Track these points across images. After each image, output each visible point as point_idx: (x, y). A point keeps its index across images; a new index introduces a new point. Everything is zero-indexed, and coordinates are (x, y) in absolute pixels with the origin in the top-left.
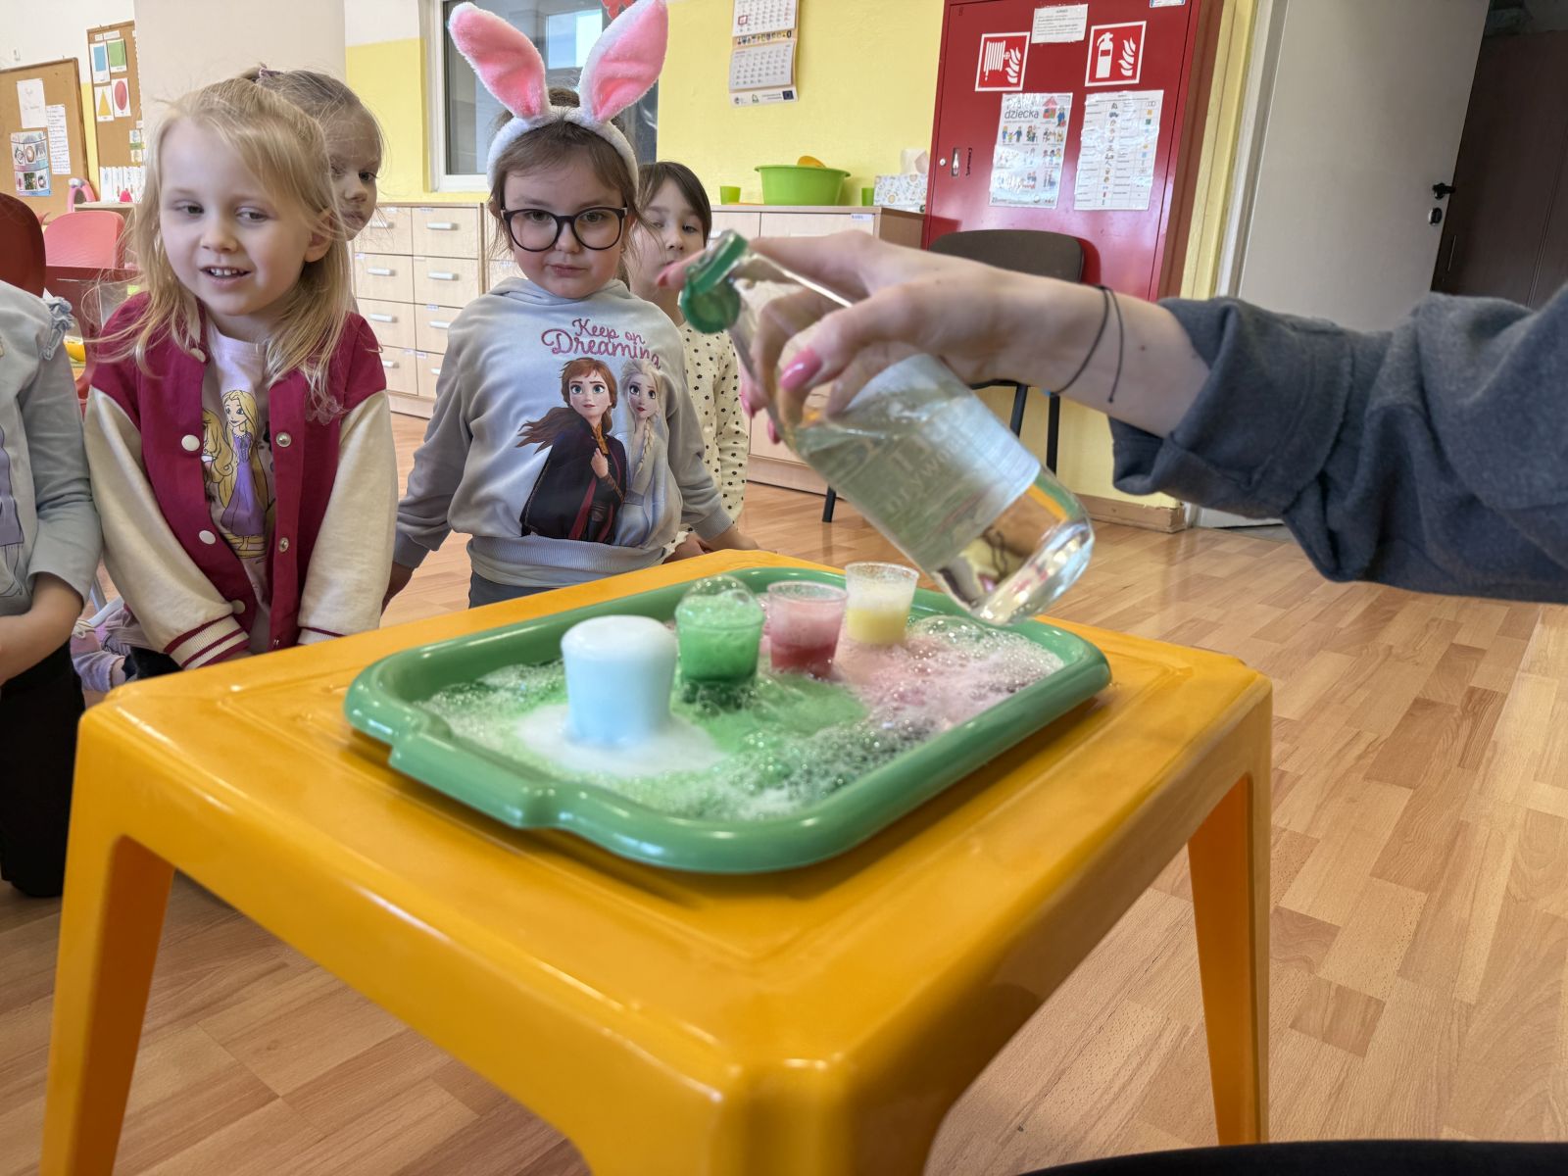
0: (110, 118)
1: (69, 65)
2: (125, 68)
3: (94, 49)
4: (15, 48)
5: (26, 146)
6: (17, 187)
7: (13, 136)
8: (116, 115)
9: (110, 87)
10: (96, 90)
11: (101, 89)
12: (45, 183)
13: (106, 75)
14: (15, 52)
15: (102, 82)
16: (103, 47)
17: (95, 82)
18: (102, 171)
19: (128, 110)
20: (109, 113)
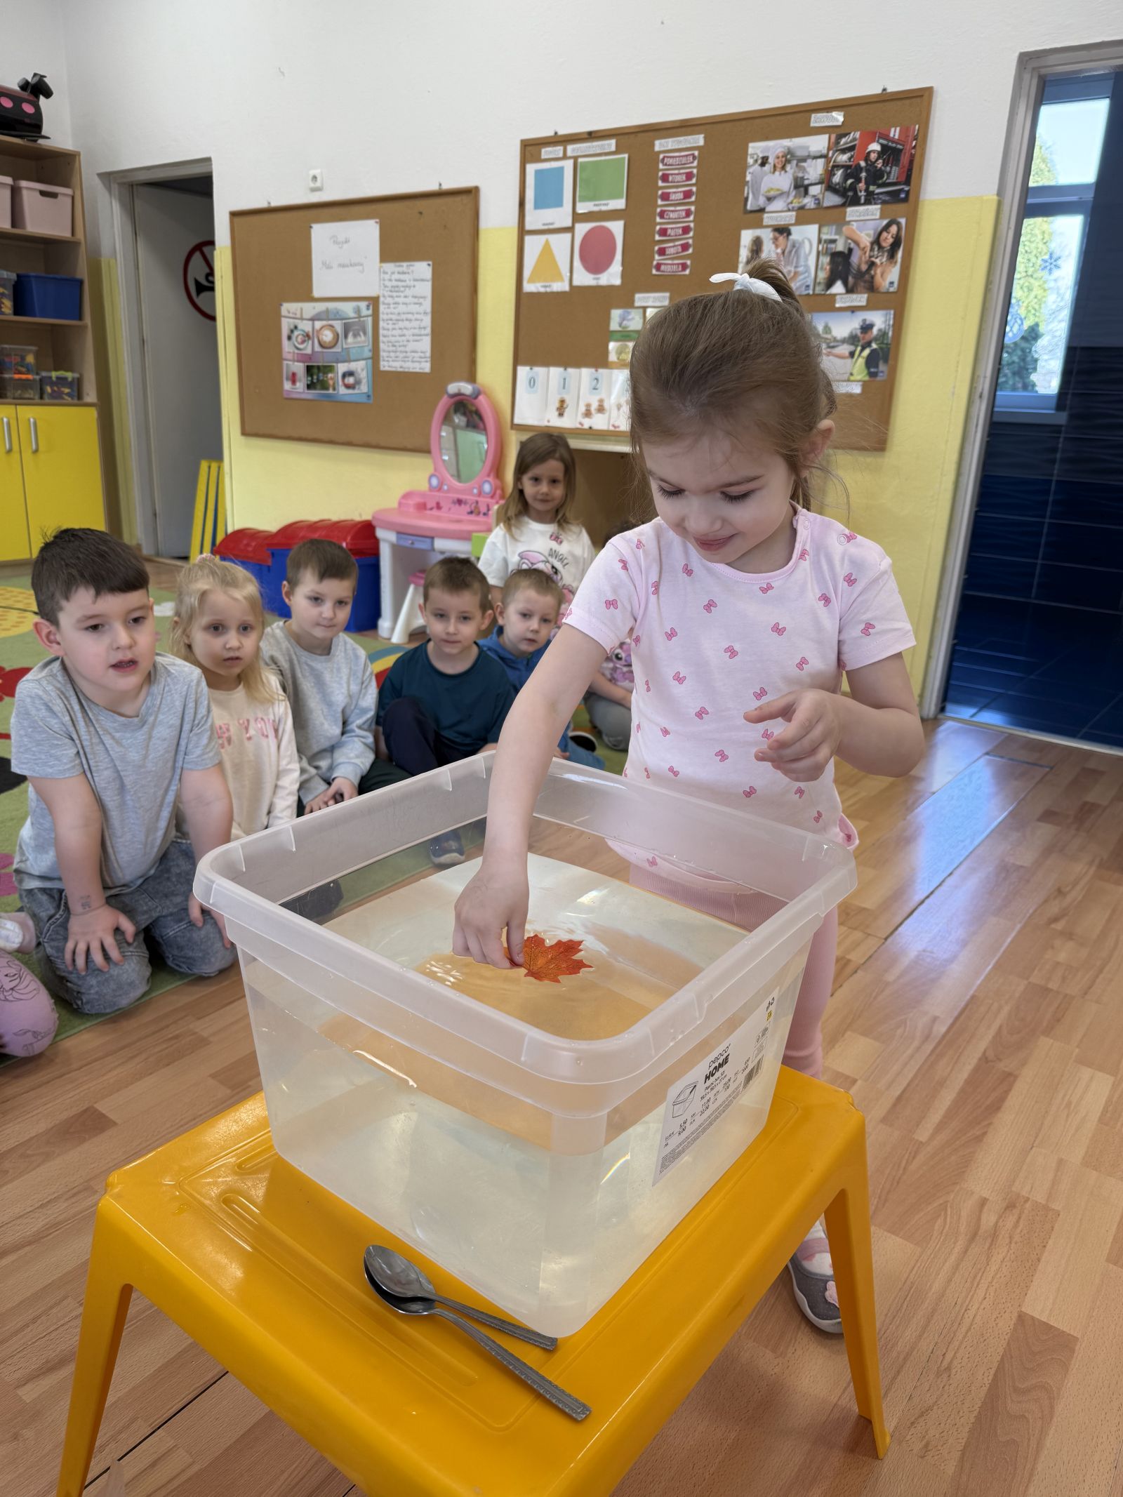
1: (458, 199)
2: (620, 204)
3: (538, 172)
4: (316, 172)
5: (318, 324)
6: (287, 386)
7: (288, 308)
8: (576, 282)
9: (568, 236)
10: (528, 239)
11: (543, 238)
12: (358, 382)
13: (561, 216)
14: (315, 178)
15: (546, 227)
16: (561, 169)
17: (528, 226)
18: (523, 371)
19: (613, 276)
20: (559, 277)
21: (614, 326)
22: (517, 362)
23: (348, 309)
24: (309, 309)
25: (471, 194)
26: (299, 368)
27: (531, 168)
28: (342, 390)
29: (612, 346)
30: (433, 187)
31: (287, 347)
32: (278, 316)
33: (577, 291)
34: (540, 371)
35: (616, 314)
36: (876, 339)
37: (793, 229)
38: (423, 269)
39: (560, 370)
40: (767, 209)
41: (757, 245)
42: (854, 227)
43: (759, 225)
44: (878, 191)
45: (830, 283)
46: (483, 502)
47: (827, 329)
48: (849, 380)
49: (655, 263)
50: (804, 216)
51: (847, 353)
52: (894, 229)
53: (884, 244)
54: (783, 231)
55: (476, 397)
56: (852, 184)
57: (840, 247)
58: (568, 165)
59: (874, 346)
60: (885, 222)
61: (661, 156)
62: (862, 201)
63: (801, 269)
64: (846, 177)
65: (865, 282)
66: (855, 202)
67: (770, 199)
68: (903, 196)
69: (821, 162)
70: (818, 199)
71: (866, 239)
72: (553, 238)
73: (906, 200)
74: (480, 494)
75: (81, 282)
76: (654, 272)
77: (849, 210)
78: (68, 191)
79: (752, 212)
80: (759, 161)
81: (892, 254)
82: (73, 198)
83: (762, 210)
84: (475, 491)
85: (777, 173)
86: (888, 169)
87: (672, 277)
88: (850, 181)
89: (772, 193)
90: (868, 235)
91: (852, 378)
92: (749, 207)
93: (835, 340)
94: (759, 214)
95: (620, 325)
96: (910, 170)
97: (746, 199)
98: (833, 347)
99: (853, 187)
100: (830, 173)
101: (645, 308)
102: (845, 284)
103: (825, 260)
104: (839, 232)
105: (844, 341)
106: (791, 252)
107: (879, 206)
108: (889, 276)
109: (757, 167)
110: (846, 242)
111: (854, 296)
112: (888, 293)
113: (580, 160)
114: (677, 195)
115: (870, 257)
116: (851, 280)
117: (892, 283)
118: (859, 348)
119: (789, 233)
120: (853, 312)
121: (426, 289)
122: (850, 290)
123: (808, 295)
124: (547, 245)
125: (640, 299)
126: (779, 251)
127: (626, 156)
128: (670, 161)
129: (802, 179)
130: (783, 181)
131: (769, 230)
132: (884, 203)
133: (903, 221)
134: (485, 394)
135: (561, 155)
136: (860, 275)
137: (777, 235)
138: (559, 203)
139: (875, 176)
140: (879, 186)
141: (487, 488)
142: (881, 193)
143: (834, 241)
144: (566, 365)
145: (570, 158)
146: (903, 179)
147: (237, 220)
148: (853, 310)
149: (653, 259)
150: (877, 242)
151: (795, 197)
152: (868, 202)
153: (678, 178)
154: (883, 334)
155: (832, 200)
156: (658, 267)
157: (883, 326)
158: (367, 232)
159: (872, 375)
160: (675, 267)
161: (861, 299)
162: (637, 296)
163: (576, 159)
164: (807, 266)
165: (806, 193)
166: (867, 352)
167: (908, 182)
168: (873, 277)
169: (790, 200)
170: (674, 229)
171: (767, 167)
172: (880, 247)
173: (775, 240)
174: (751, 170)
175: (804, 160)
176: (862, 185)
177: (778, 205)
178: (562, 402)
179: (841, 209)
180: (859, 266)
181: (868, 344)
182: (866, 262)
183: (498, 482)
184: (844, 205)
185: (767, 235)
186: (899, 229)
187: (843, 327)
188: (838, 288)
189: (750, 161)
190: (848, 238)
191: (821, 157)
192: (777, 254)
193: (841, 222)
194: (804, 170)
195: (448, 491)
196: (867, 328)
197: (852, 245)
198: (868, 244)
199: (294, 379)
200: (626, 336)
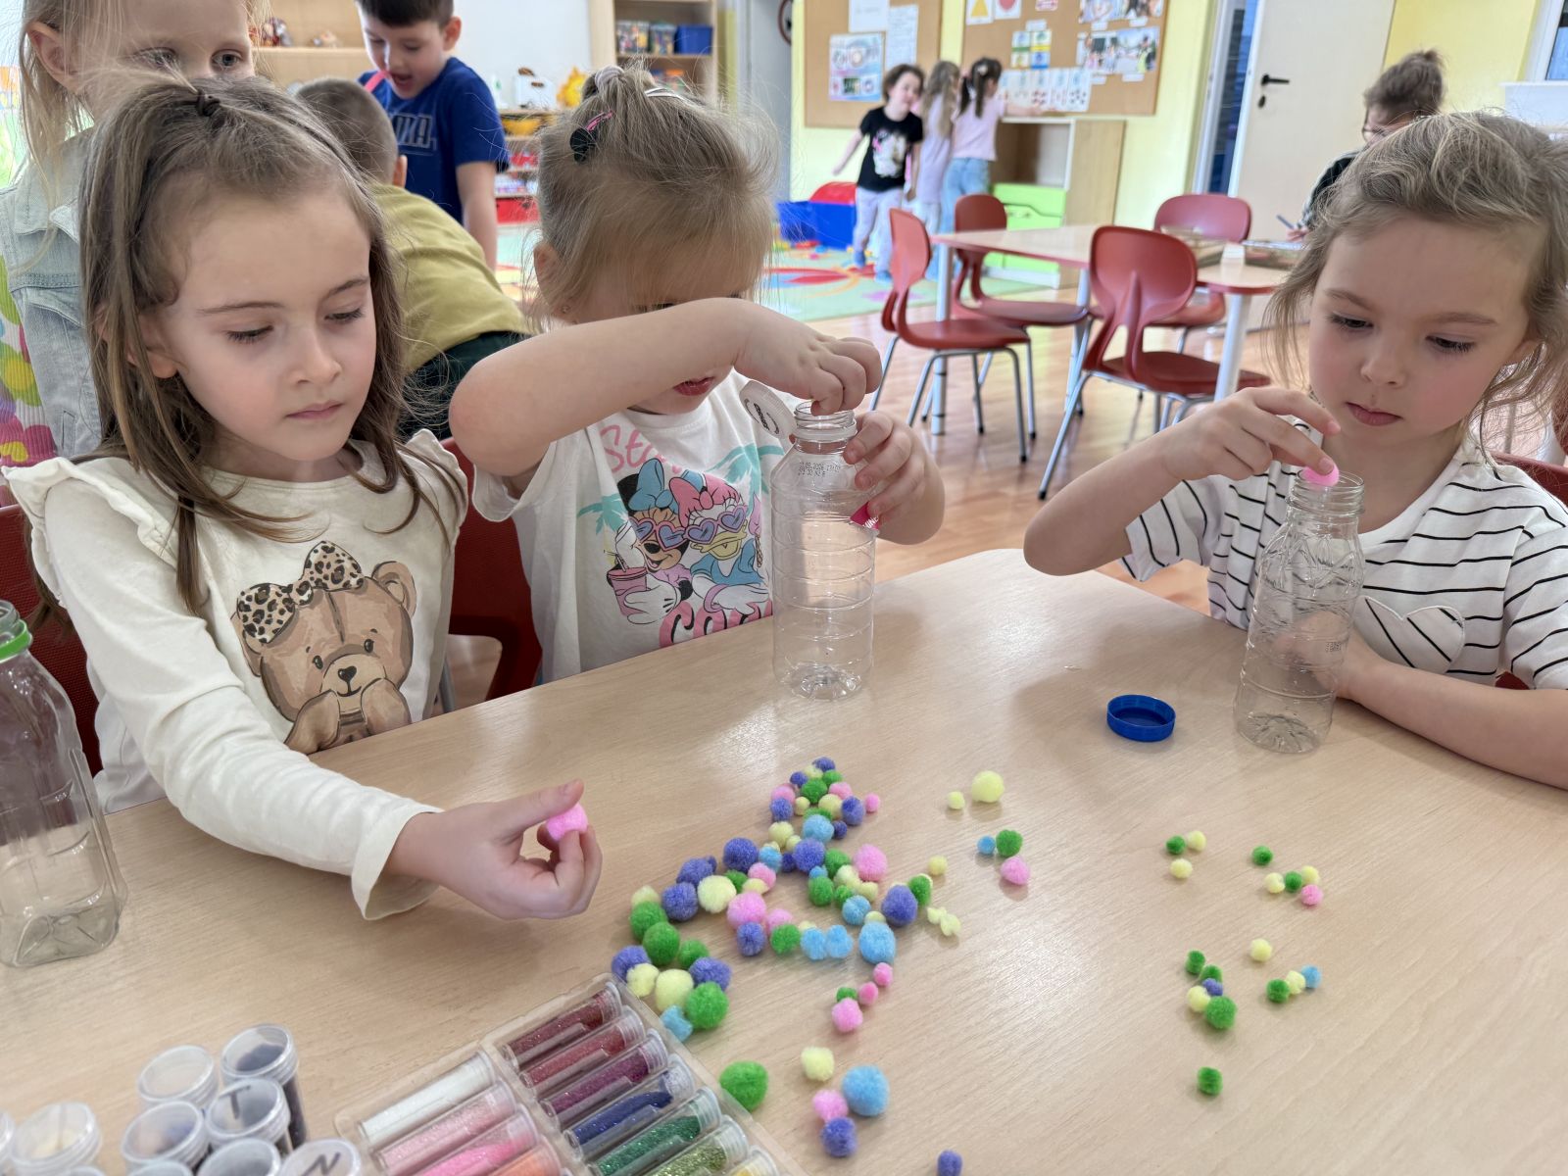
0: (987, 20)
5: (852, 50)
6: (832, 92)
7: (835, 40)
8: (996, 17)
12: (872, 89)
19: (1015, 12)
20: (985, 13)
21: (1015, 43)
23: (869, 39)
24: (847, 39)
26: (839, 80)
28: (864, 93)
29: (1014, 57)
31: (833, 66)
32: (828, 45)
33: (996, 22)
35: (1016, 36)
36: (1151, 45)
38: (912, 11)
45: (1128, 11)
47: (1126, 41)
48: (1134, 73)
49: (1038, 3)
51: (1135, 56)
59: (1150, 50)
65: (1146, 10)
75: (710, 30)
76: (1038, 8)
87: (1048, 11)
91: (1137, 71)
93: (1130, 47)
95: (1019, 43)
98: (1129, 52)
101: (1032, 31)
102: (1136, 12)
108: (1158, 6)
112: (1158, 16)
116: (1138, 9)
117: (1159, 11)
118: (1142, 52)
121: (913, 24)
122: (1137, 16)
123: (1114, 20)
125: (1030, 25)
136: (1143, 6)
148: (1139, 28)
156: (1040, 5)
159: (1148, 68)
160: (1048, 6)
162: (1028, 24)
166: (1146, 54)
168: (1150, 7)
181: (1147, 49)
187: (1134, 39)
188: (1133, 14)
196: (1146, 39)
199: (836, 86)
200: (1022, 49)
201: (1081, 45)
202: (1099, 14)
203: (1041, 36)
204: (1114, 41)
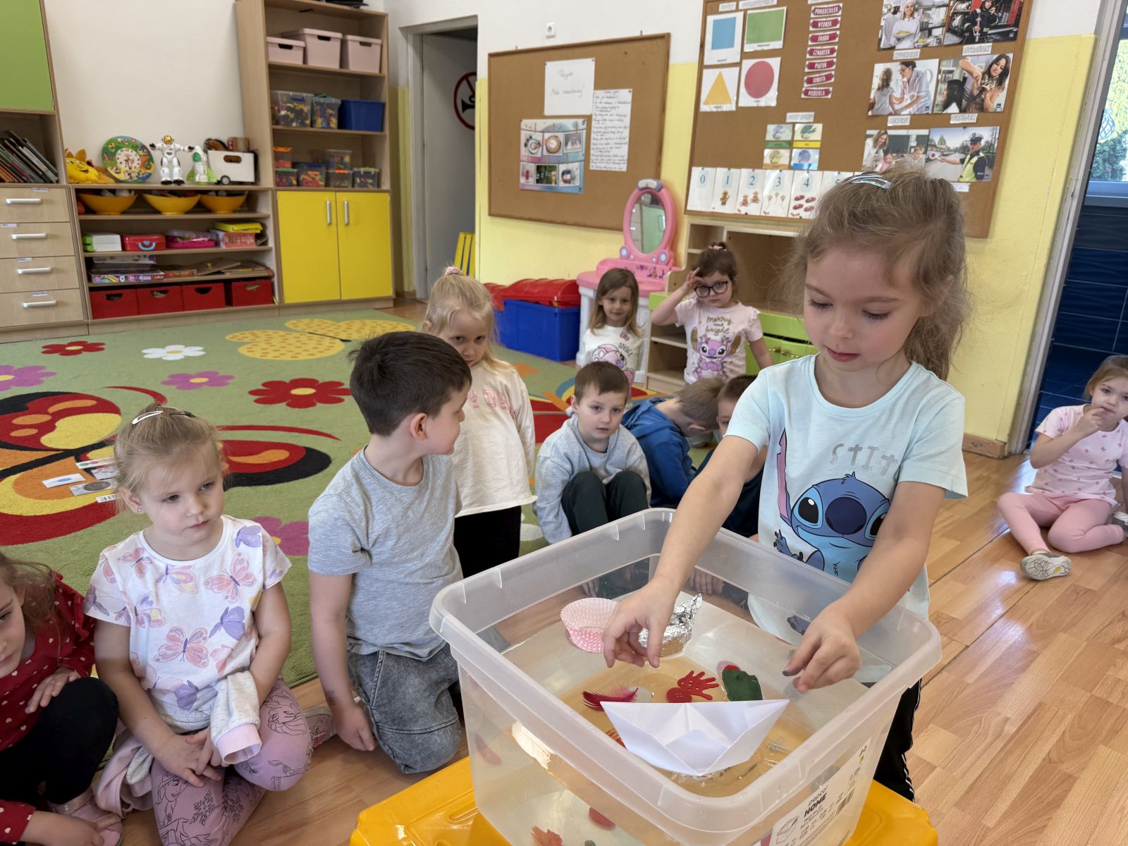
0: (728, 107)
1: (654, 42)
2: (778, 44)
3: (715, 22)
4: (551, 24)
5: (547, 135)
6: (523, 180)
7: (526, 123)
8: (741, 104)
9: (738, 69)
10: (706, 72)
11: (717, 71)
12: (573, 178)
13: (732, 55)
14: (550, 28)
15: (720, 63)
16: (734, 19)
17: (706, 62)
18: (697, 171)
19: (770, 99)
20: (728, 101)
21: (769, 137)
22: (692, 163)
23: (569, 124)
24: (541, 124)
25: (664, 38)
26: (532, 167)
27: (710, 19)
28: (562, 184)
29: (767, 152)
30: (636, 34)
31: (524, 152)
32: (519, 129)
33: (742, 112)
34: (710, 171)
35: (771, 128)
36: (983, 149)
37: (917, 63)
38: (625, 95)
39: (726, 170)
40: (897, 48)
41: (887, 76)
42: (969, 61)
43: (891, 60)
44: (990, 32)
45: (946, 105)
46: (660, 268)
47: (942, 141)
48: (958, 182)
49: (804, 89)
50: (927, 52)
51: (958, 161)
52: (1003, 62)
53: (994, 74)
54: (909, 64)
55: (660, 190)
56: (968, 26)
57: (956, 76)
58: (740, 16)
59: (982, 154)
60: (995, 57)
61: (813, 8)
62: (977, 40)
63: (922, 94)
64: (964, 22)
65: (976, 104)
66: (971, 41)
67: (899, 40)
68: (1012, 35)
69: (943, 10)
70: (940, 39)
71: (978, 70)
72: (725, 71)
73: (1014, 39)
74: (657, 262)
75: (384, 105)
76: (803, 96)
77: (965, 47)
78: (379, 41)
79: (884, 49)
80: (892, 11)
81: (1000, 82)
82: (382, 46)
83: (893, 48)
84: (654, 260)
85: (906, 19)
86: (1000, 14)
87: (818, 100)
88: (967, 25)
89: (901, 35)
90: (980, 67)
91: (961, 180)
92: (882, 46)
93: (949, 149)
94: (890, 51)
95: (774, 137)
96: (1019, 15)
97: (880, 40)
98: (947, 155)
99: (970, 30)
100: (951, 18)
101: (794, 124)
102: (959, 105)
103: (944, 87)
104: (956, 65)
105: (956, 151)
106: (915, 81)
107: (991, 44)
108: (997, 99)
109: (890, 15)
110: (961, 72)
111: (966, 115)
112: (995, 112)
113: (749, 12)
114: (824, 37)
115: (981, 84)
116: (964, 102)
117: (999, 105)
118: (969, 156)
119: (914, 66)
120: (965, 128)
121: (627, 110)
122: (962, 111)
123: (927, 114)
124: (720, 77)
125: (791, 116)
126: (905, 80)
127: (785, 8)
128: (820, 11)
129: (928, 23)
130: (912, 25)
131: (898, 63)
132: (995, 41)
133: (1011, 56)
134: (666, 187)
135: (734, 8)
136: (972, 98)
137: (904, 67)
138: (731, 45)
139: (989, 20)
140: (992, 28)
141: (663, 258)
142: (993, 34)
143: (951, 72)
144: (730, 167)
145: (741, 10)
146: (1013, 22)
147: (492, 59)
148: (965, 126)
149: (803, 86)
150: (988, 72)
151: (920, 38)
152: (982, 41)
153: (826, 24)
154: (990, 145)
155: (952, 39)
156: (806, 93)
157: (990, 139)
158: (585, 68)
159: (978, 177)
160: (819, 93)
161: (972, 117)
162: (789, 114)
163: (745, 11)
164: (928, 92)
165: (930, 34)
166: (975, 159)
167: (1016, 24)
168: (983, 100)
169: (916, 40)
170: (821, 64)
171: (899, 15)
172: (990, 76)
173: (903, 70)
174: (885, 17)
175: (929, 9)
176: (977, 28)
177: (906, 44)
178: (725, 194)
179: (959, 47)
180: (972, 92)
181: (977, 153)
182: (978, 89)
183: (672, 253)
184: (961, 43)
185: (895, 67)
186: (1007, 62)
187: (956, 139)
188: (953, 108)
189: (885, 10)
190: (963, 69)
191: (943, 6)
192: (903, 82)
193: (958, 57)
194: (929, 16)
195: (634, 260)
196: (975, 140)
197: (967, 75)
198: (980, 74)
199: (527, 175)
200: (778, 145)
201: (869, 142)
202: (897, 107)
203: (807, 129)
204: (924, 142)
